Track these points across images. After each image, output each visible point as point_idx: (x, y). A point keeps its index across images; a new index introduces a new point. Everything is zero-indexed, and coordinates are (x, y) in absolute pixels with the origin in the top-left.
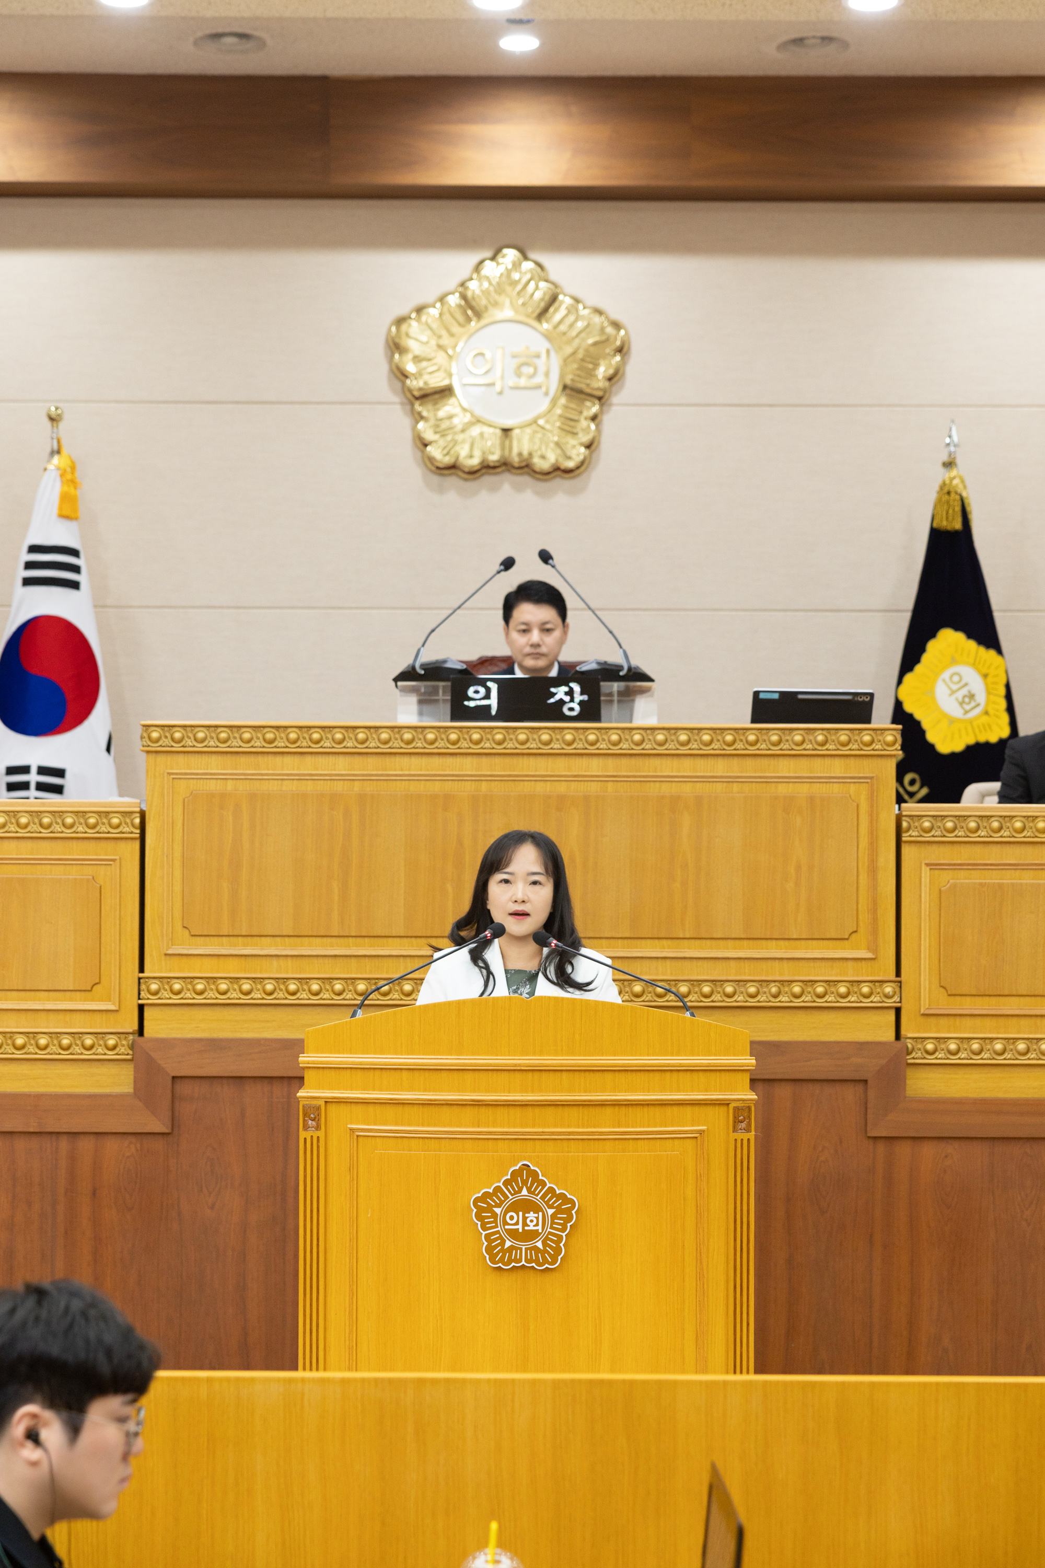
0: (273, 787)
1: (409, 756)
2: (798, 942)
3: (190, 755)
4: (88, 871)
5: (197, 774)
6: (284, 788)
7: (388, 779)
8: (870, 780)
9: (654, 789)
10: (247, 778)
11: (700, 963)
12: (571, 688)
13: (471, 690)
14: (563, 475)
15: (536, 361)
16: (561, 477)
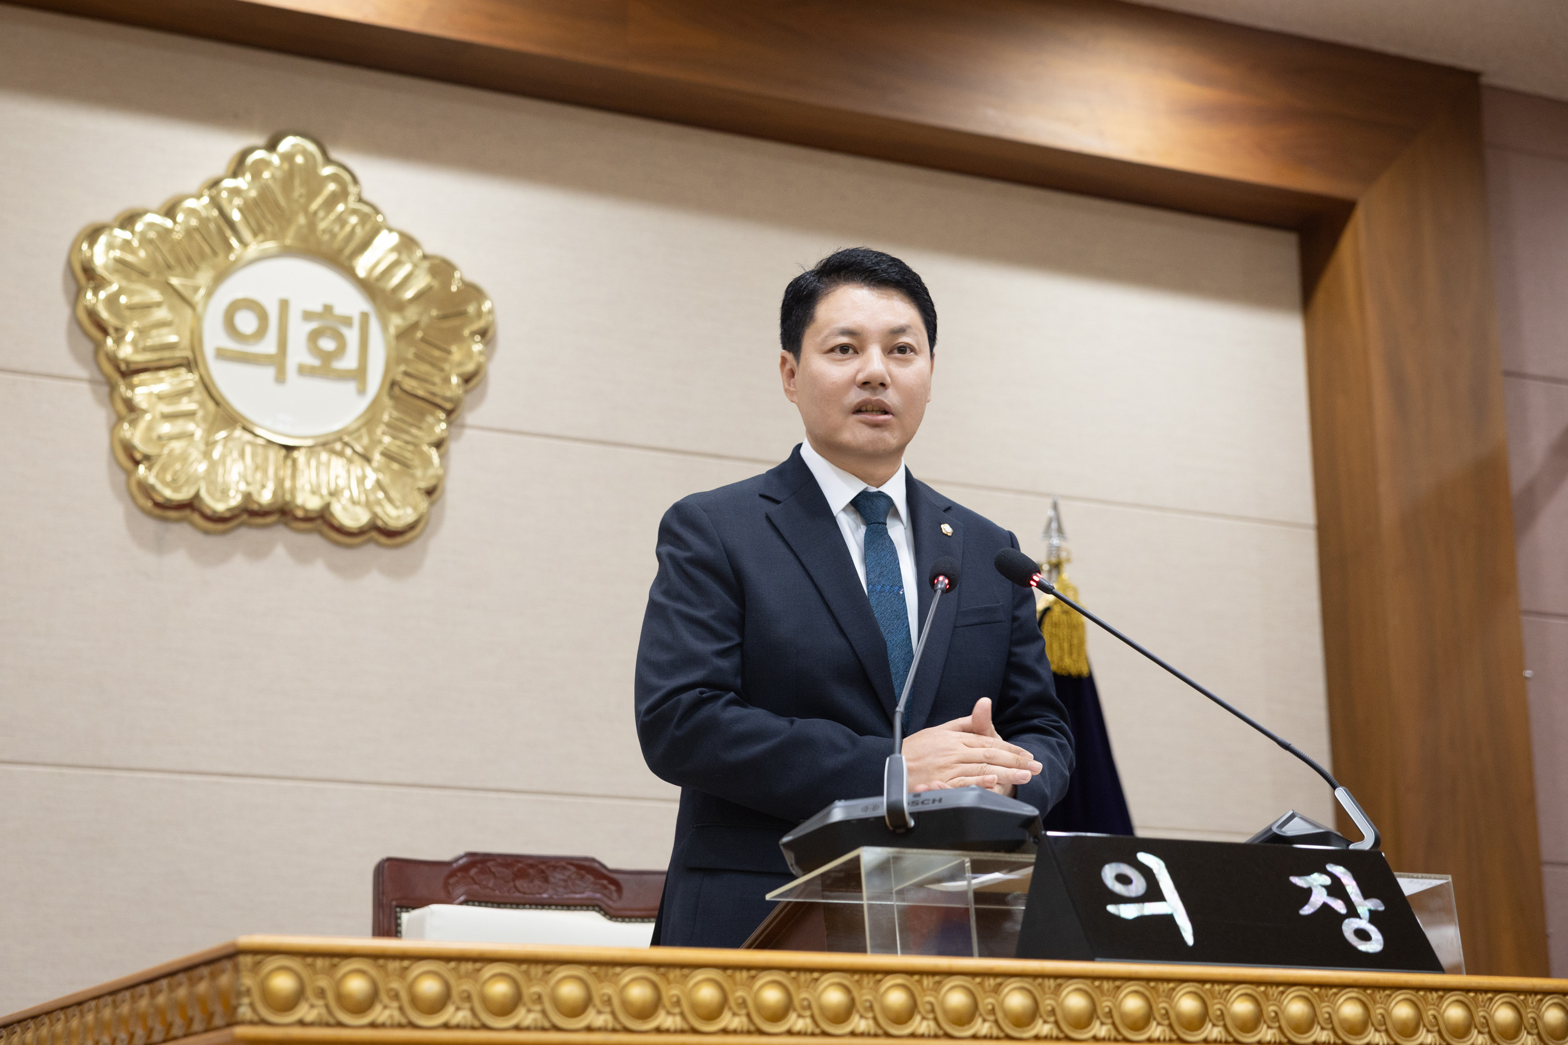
12: (1335, 878)
13: (1109, 873)
14: (383, 539)
15: (345, 331)
16: (378, 544)
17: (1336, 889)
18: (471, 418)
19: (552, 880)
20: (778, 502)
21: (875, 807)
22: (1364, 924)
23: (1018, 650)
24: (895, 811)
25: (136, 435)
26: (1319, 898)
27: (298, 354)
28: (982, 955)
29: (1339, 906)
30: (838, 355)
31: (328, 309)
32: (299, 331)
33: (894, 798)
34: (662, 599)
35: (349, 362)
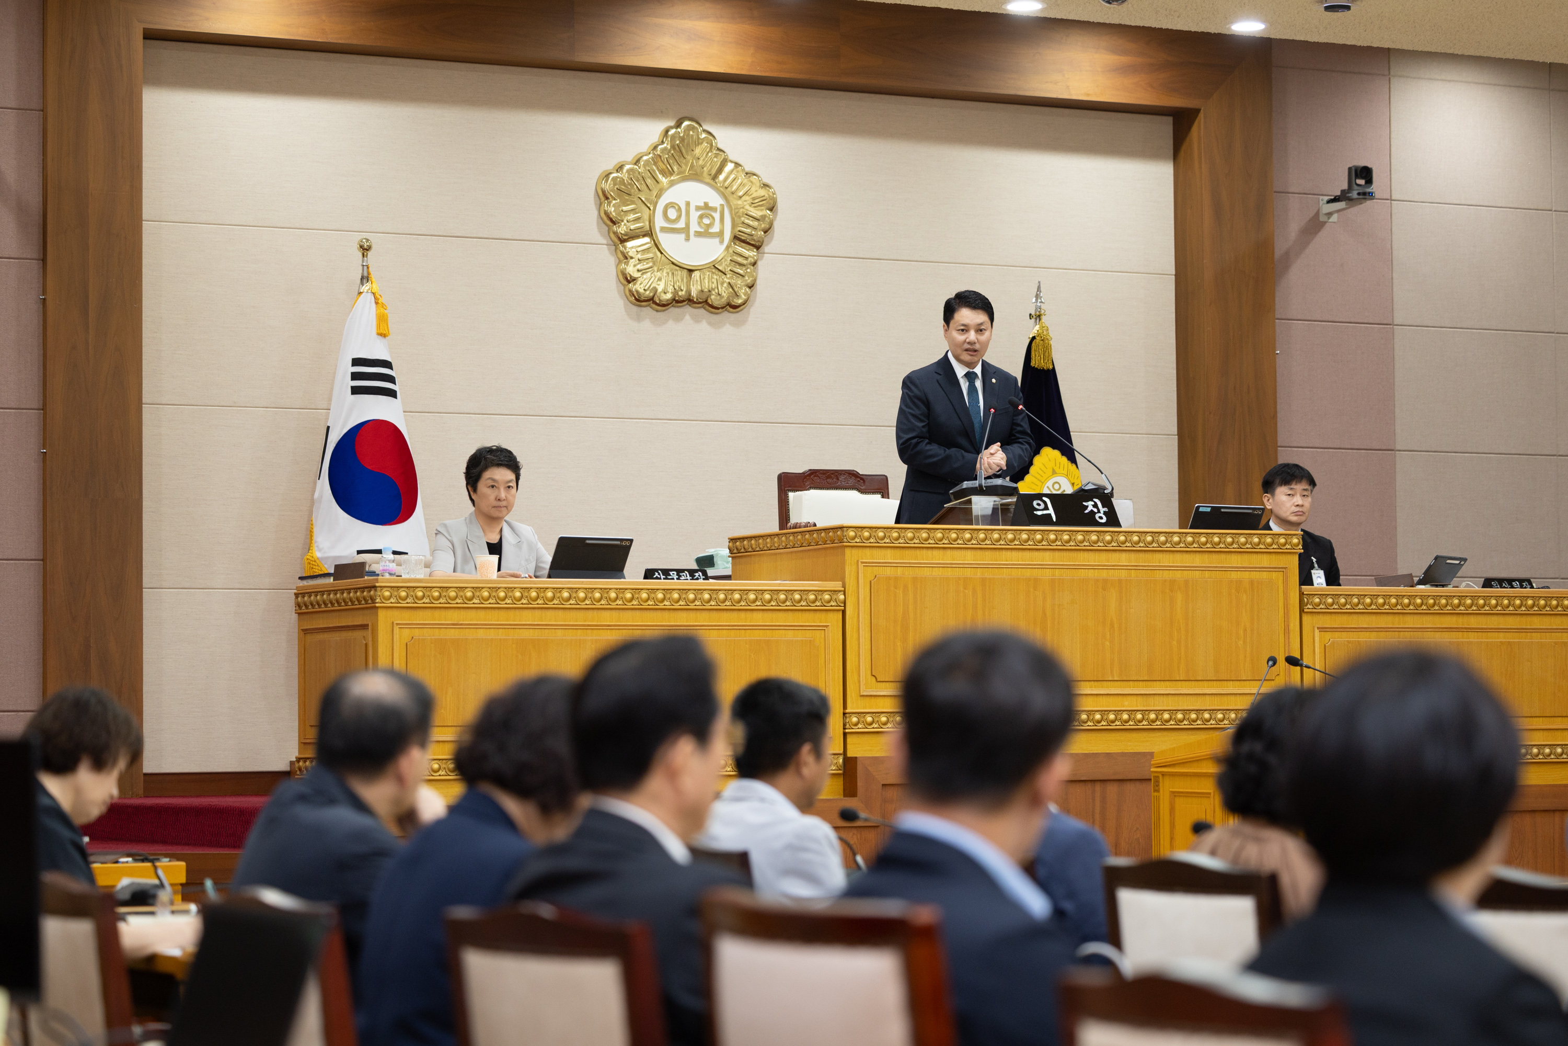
0: (926, 572)
1: (1011, 550)
2: (1245, 682)
3: (873, 549)
4: (809, 634)
5: (880, 563)
6: (934, 573)
7: (999, 567)
8: (1283, 569)
9: (1159, 575)
10: (910, 566)
11: (1189, 697)
12: (1095, 503)
13: (1035, 503)
14: (731, 310)
15: (714, 214)
16: (729, 312)
17: (1095, 506)
18: (766, 248)
19: (840, 479)
20: (941, 375)
21: (975, 484)
22: (1101, 515)
23: (1015, 418)
24: (980, 486)
25: (631, 270)
26: (1090, 508)
27: (694, 227)
28: (1002, 525)
29: (1095, 510)
30: (961, 332)
31: (706, 204)
32: (695, 215)
33: (980, 483)
34: (904, 408)
35: (716, 229)
